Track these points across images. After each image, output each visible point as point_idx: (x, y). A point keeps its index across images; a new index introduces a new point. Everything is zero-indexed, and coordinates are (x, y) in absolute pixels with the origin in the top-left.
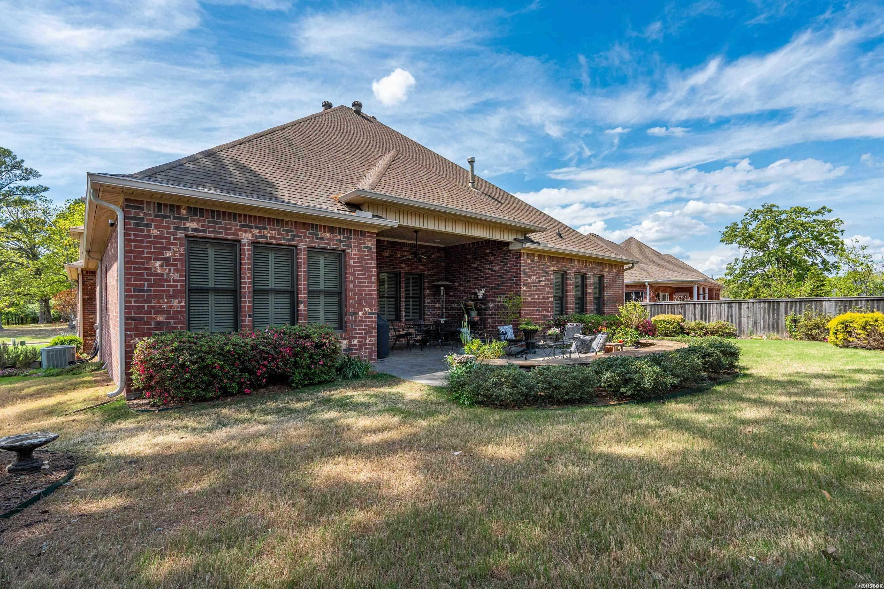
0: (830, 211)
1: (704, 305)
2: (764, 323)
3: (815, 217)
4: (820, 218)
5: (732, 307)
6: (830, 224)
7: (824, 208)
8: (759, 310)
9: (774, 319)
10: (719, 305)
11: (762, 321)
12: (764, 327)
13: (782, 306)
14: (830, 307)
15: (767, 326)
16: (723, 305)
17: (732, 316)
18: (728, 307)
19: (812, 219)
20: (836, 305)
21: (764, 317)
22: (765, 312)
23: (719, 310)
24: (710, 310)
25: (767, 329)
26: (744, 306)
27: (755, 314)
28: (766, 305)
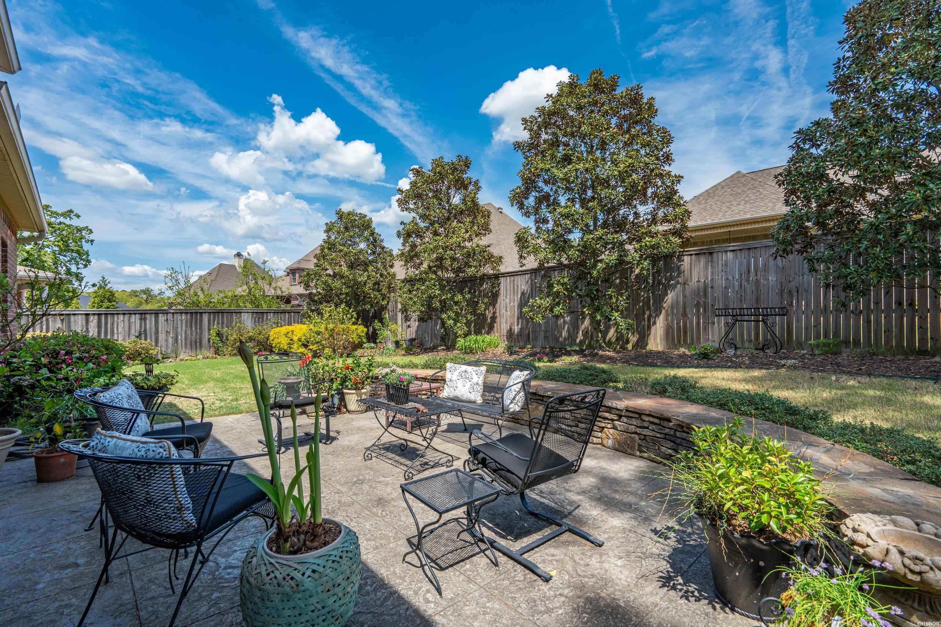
0: (78, 216)
1: (103, 317)
2: (186, 339)
3: (62, 219)
4: (67, 221)
5: (145, 319)
6: (79, 230)
7: (71, 211)
8: (179, 322)
9: (196, 334)
10: (127, 317)
11: (183, 336)
12: (186, 344)
13: (205, 317)
14: (248, 317)
15: (188, 343)
16: (133, 316)
17: (145, 330)
18: (141, 319)
19: (58, 221)
20: (252, 317)
21: (186, 332)
22: (186, 326)
23: (127, 324)
24: (113, 324)
25: (189, 346)
26: (162, 318)
27: (175, 328)
28: (189, 316)
